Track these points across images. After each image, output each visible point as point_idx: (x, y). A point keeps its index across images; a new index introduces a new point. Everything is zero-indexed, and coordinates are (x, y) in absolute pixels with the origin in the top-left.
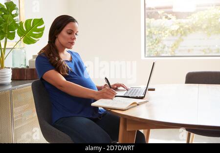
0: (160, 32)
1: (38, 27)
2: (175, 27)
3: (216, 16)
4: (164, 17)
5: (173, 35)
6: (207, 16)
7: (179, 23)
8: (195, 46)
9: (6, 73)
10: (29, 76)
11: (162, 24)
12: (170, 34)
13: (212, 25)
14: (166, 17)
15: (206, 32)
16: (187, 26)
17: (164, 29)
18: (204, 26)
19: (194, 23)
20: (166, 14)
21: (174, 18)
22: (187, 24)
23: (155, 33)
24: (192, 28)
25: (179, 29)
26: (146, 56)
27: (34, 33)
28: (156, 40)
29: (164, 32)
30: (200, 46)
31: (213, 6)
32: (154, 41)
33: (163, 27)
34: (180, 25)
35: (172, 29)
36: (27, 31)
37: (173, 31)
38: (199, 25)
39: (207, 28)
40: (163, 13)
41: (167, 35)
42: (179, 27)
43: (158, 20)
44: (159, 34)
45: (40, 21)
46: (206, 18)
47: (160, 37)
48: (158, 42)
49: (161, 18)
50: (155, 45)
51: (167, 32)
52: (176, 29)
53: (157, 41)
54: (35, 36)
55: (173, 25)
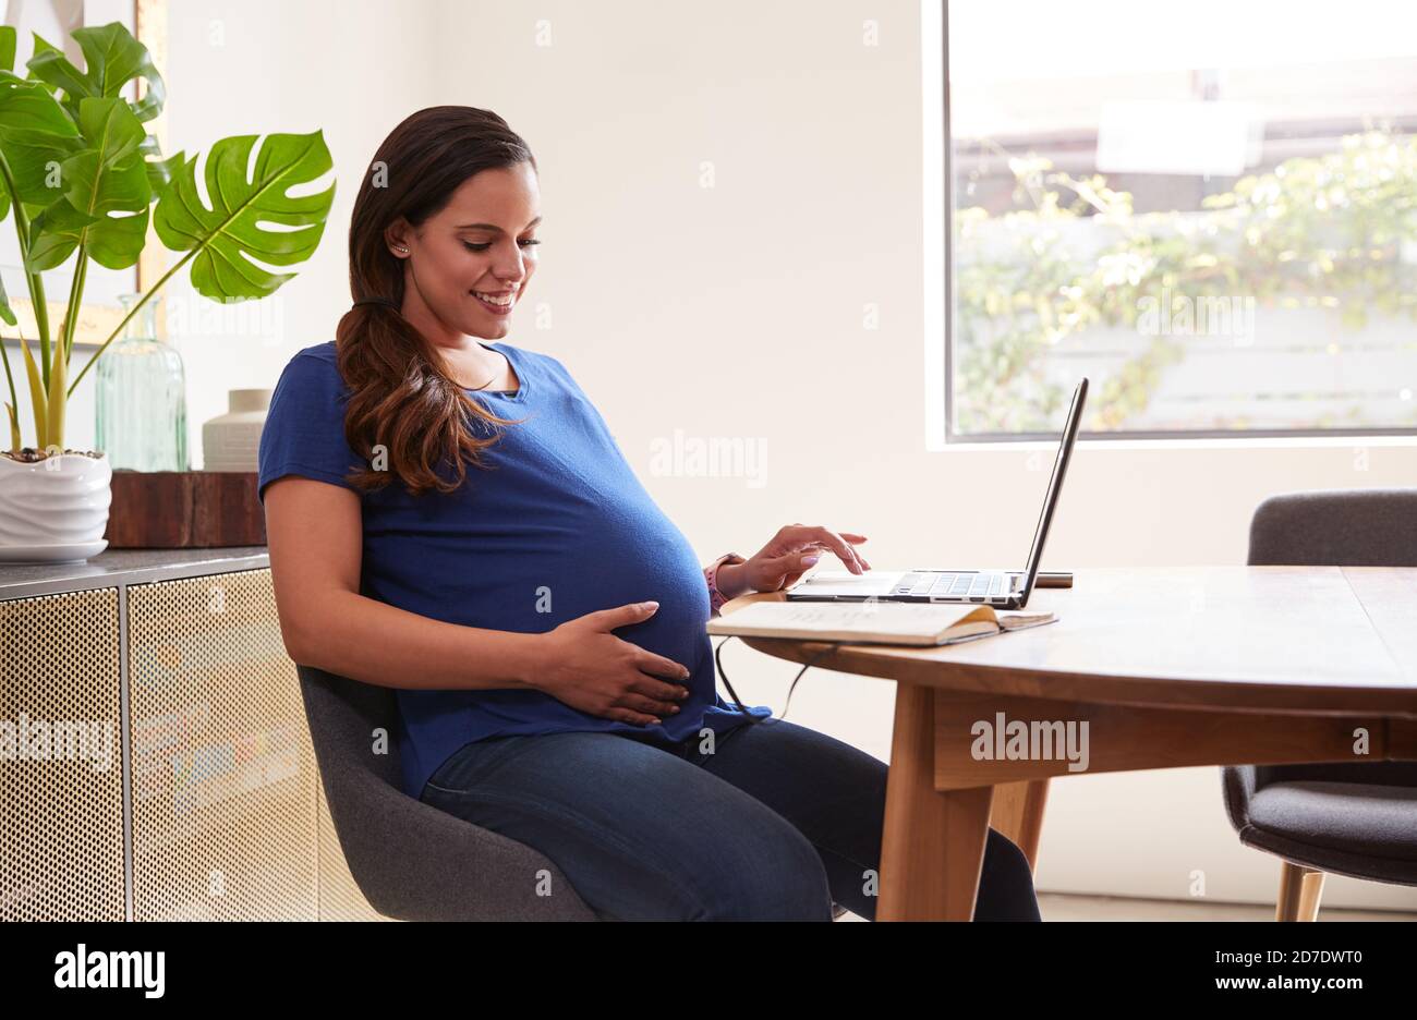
0: (1024, 299)
1: (294, 192)
2: (1129, 267)
3: (1400, 195)
4: (1051, 198)
5: (1112, 319)
6: (1338, 196)
7: (1156, 240)
8: (1262, 397)
9: (77, 489)
10: (208, 522)
11: (1038, 246)
12: (1095, 315)
13: (1376, 255)
14: (1067, 200)
15: (1330, 301)
16: (1207, 260)
17: (1050, 275)
18: (1325, 261)
19: (1254, 236)
20: (1063, 179)
21: (1116, 207)
22: (1207, 246)
23: (992, 307)
24: (1243, 273)
25: (1156, 277)
26: (956, 431)
27: (263, 225)
28: (998, 351)
29: (1054, 296)
30: (1293, 397)
31: (1377, 128)
32: (987, 358)
33: (1045, 264)
34: (1162, 250)
35: (1108, 281)
36: (223, 214)
37: (1115, 288)
38: (1286, 256)
39: (1344, 269)
40: (1045, 173)
41: (1072, 319)
42: (1151, 264)
43: (1011, 219)
44: (1020, 312)
45: (309, 152)
46: (1337, 208)
47: (1023, 334)
48: (1012, 367)
49: (1031, 205)
50: (989, 384)
51: (1075, 294)
52: (1135, 282)
53: (1003, 363)
54: (269, 248)
55: (1109, 250)
